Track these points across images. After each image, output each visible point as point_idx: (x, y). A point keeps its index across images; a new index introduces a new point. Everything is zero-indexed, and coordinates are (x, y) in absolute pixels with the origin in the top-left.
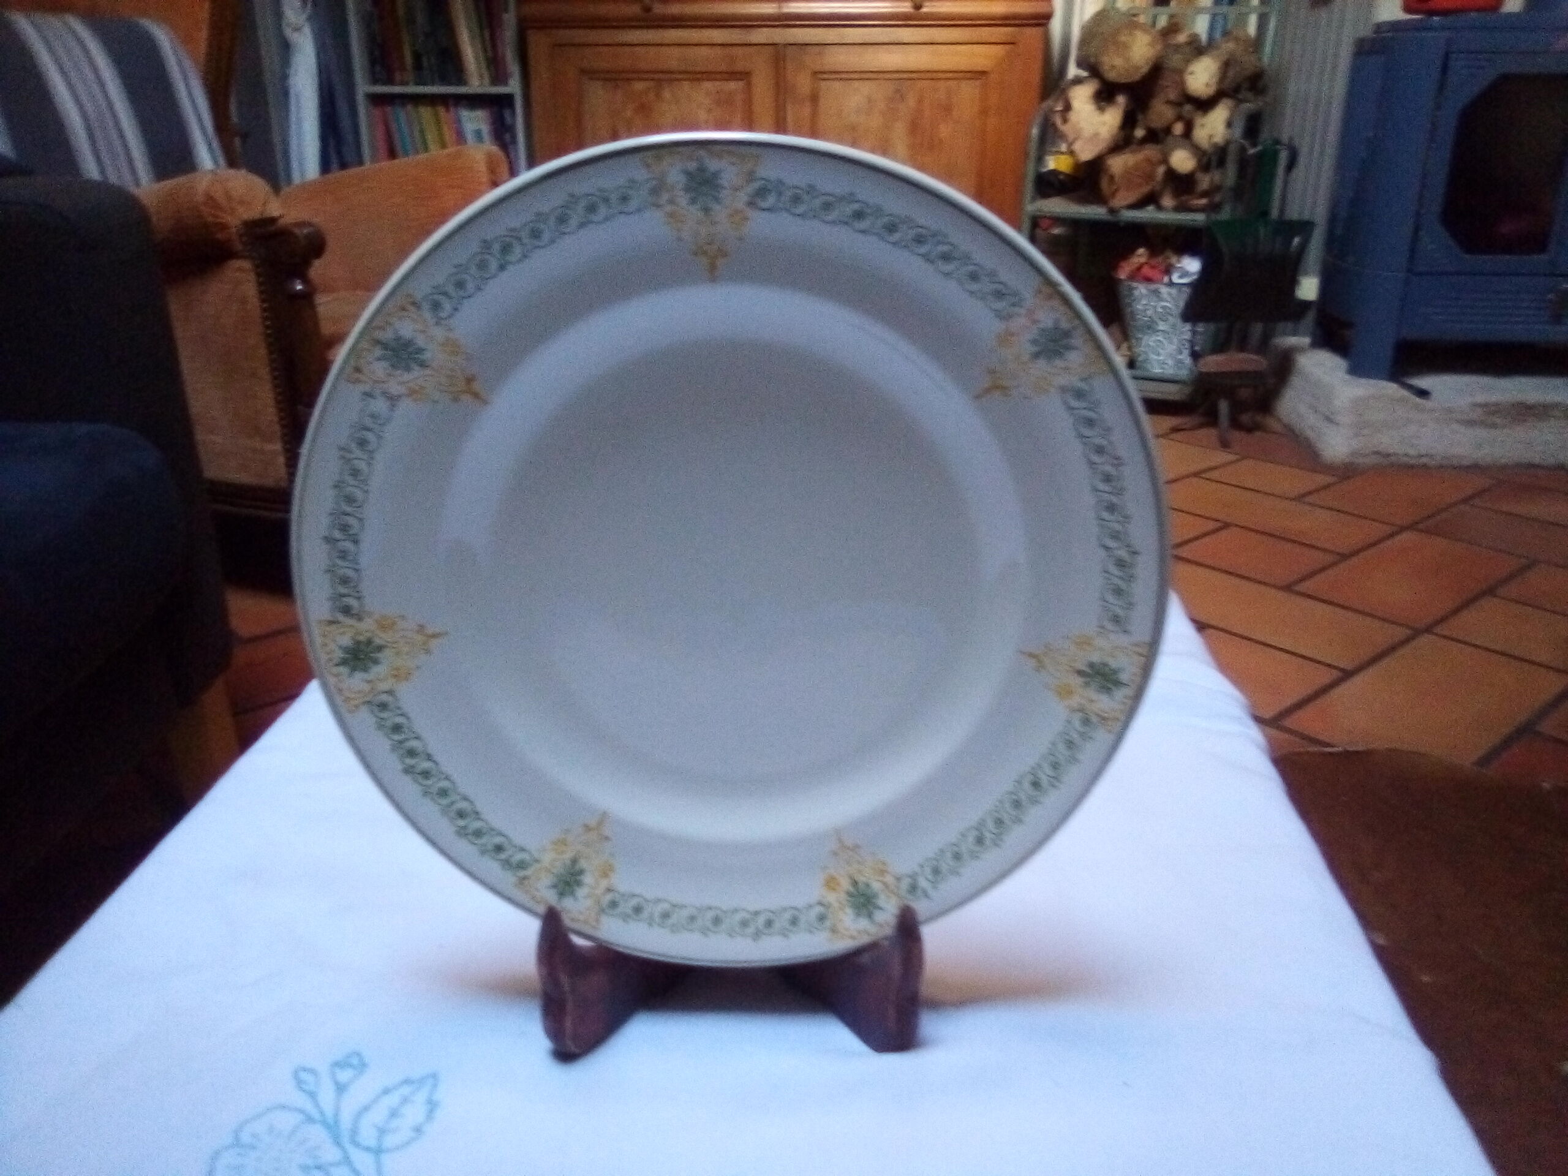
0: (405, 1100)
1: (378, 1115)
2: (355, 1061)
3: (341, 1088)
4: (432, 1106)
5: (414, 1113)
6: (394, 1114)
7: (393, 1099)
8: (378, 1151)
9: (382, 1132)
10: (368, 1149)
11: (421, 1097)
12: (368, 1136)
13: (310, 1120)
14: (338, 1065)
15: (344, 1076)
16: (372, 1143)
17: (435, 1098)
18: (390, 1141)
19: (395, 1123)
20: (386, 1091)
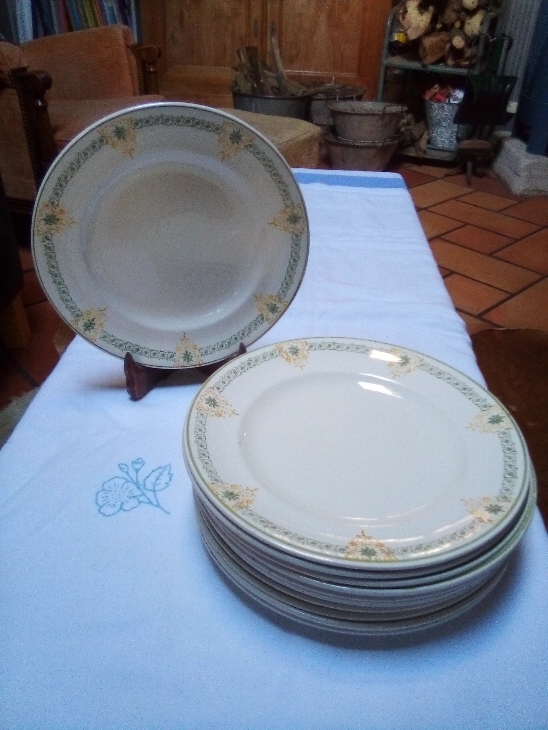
0: (161, 474)
1: (152, 479)
2: (140, 461)
3: (137, 471)
4: (171, 476)
5: (165, 478)
6: (158, 479)
7: (156, 474)
8: (154, 491)
9: (155, 485)
10: (151, 490)
11: (166, 472)
12: (149, 486)
13: (127, 481)
14: (133, 462)
15: (137, 466)
16: (152, 488)
17: (171, 472)
18: (157, 488)
19: (158, 482)
20: (153, 471)
